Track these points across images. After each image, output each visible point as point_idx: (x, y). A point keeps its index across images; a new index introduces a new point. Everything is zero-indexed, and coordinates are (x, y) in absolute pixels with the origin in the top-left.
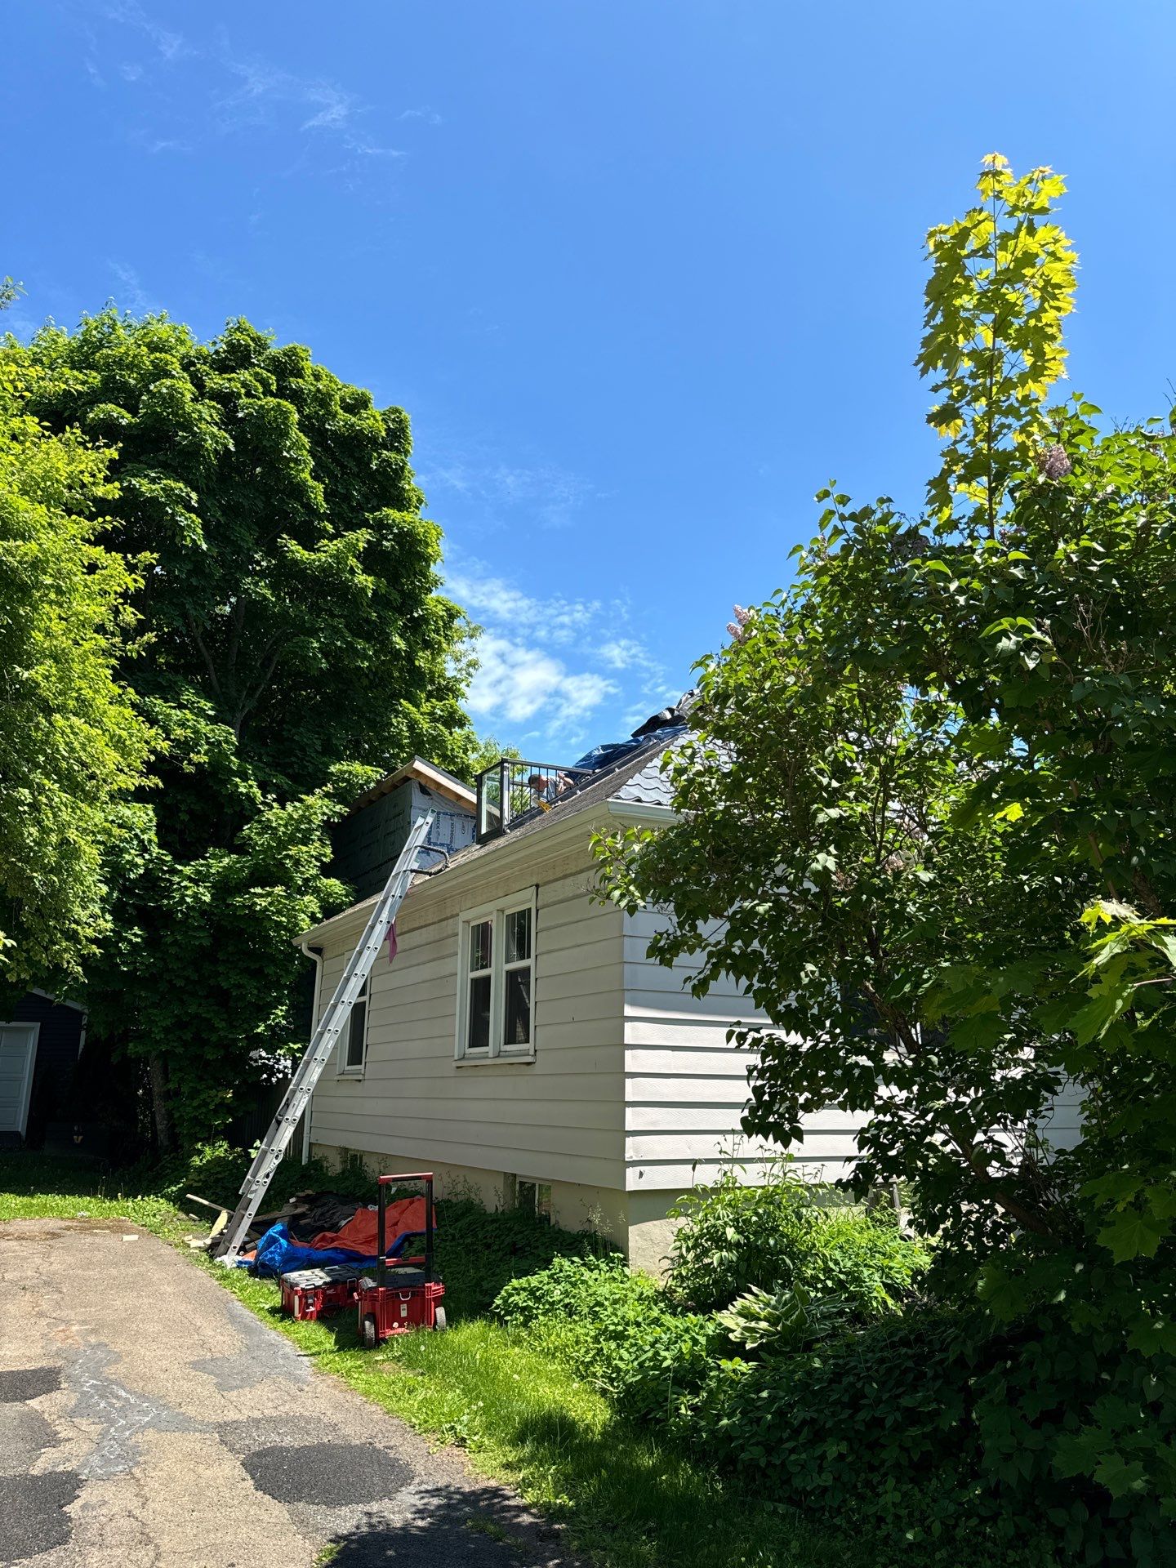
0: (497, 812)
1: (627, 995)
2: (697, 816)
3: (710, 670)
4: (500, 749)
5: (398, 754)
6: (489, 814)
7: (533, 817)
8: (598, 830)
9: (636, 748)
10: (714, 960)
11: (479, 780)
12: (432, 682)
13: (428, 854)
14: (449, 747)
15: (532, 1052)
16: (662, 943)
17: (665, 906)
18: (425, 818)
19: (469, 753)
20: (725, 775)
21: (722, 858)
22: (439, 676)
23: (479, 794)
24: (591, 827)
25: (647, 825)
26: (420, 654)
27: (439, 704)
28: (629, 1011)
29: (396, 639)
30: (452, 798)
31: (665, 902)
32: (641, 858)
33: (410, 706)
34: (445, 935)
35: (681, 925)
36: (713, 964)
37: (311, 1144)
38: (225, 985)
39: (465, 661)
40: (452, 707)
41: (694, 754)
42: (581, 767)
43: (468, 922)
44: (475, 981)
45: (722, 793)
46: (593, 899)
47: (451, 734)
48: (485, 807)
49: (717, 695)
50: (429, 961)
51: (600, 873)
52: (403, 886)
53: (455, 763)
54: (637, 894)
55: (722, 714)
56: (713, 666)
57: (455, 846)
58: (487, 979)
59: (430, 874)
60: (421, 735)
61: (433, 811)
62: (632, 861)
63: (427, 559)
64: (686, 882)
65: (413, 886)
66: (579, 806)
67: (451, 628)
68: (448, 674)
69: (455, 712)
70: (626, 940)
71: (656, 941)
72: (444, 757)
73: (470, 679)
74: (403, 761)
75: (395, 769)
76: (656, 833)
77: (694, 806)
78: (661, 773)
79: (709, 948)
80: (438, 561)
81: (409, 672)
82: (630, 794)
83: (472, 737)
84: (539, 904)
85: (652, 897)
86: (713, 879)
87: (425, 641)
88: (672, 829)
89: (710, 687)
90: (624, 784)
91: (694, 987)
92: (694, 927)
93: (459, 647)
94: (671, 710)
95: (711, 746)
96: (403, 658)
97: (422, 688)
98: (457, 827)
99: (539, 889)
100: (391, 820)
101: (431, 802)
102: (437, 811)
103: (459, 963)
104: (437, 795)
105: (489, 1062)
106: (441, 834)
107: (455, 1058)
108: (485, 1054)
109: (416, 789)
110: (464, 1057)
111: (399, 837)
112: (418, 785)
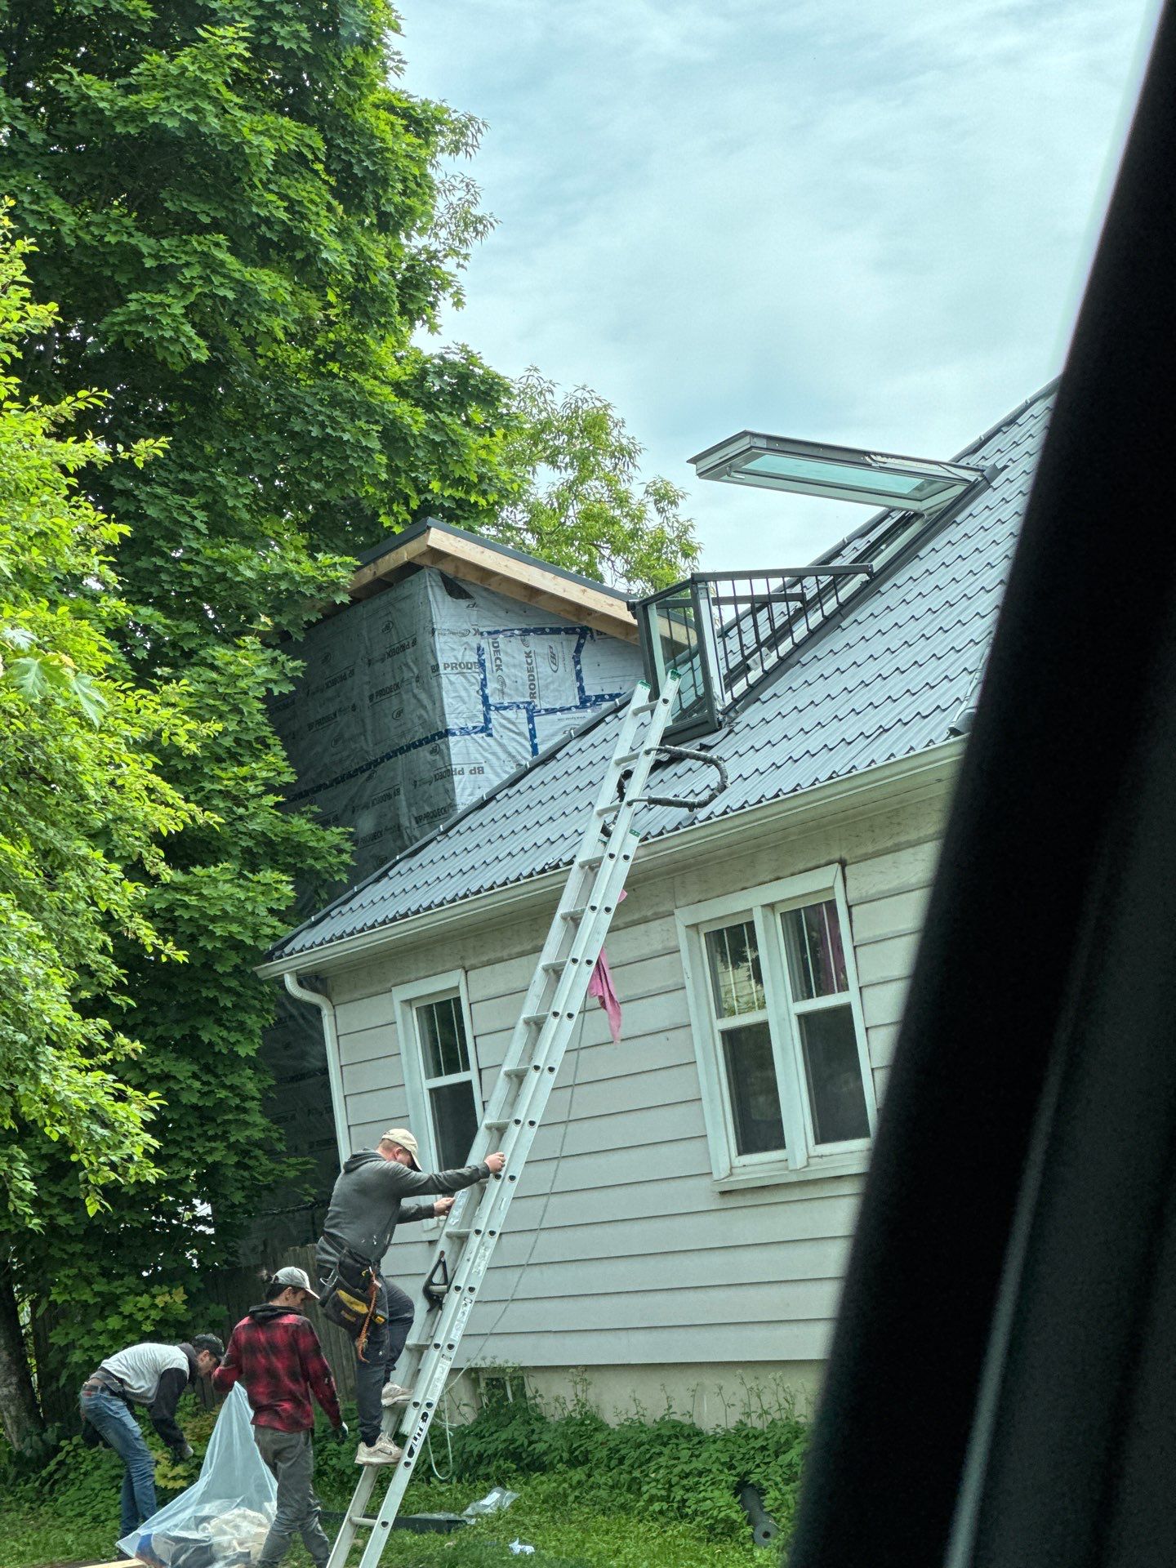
30: (519, 595)
34: (646, 952)
43: (697, 927)
44: (729, 1036)
57: (543, 702)
84: (851, 896)
98: (539, 660)
99: (847, 869)
100: (383, 660)
101: (474, 612)
102: (490, 629)
103: (691, 1000)
104: (484, 594)
105: (794, 1178)
106: (507, 681)
107: (716, 1176)
108: (780, 1165)
109: (437, 590)
110: (731, 1174)
111: (413, 701)
112: (439, 580)
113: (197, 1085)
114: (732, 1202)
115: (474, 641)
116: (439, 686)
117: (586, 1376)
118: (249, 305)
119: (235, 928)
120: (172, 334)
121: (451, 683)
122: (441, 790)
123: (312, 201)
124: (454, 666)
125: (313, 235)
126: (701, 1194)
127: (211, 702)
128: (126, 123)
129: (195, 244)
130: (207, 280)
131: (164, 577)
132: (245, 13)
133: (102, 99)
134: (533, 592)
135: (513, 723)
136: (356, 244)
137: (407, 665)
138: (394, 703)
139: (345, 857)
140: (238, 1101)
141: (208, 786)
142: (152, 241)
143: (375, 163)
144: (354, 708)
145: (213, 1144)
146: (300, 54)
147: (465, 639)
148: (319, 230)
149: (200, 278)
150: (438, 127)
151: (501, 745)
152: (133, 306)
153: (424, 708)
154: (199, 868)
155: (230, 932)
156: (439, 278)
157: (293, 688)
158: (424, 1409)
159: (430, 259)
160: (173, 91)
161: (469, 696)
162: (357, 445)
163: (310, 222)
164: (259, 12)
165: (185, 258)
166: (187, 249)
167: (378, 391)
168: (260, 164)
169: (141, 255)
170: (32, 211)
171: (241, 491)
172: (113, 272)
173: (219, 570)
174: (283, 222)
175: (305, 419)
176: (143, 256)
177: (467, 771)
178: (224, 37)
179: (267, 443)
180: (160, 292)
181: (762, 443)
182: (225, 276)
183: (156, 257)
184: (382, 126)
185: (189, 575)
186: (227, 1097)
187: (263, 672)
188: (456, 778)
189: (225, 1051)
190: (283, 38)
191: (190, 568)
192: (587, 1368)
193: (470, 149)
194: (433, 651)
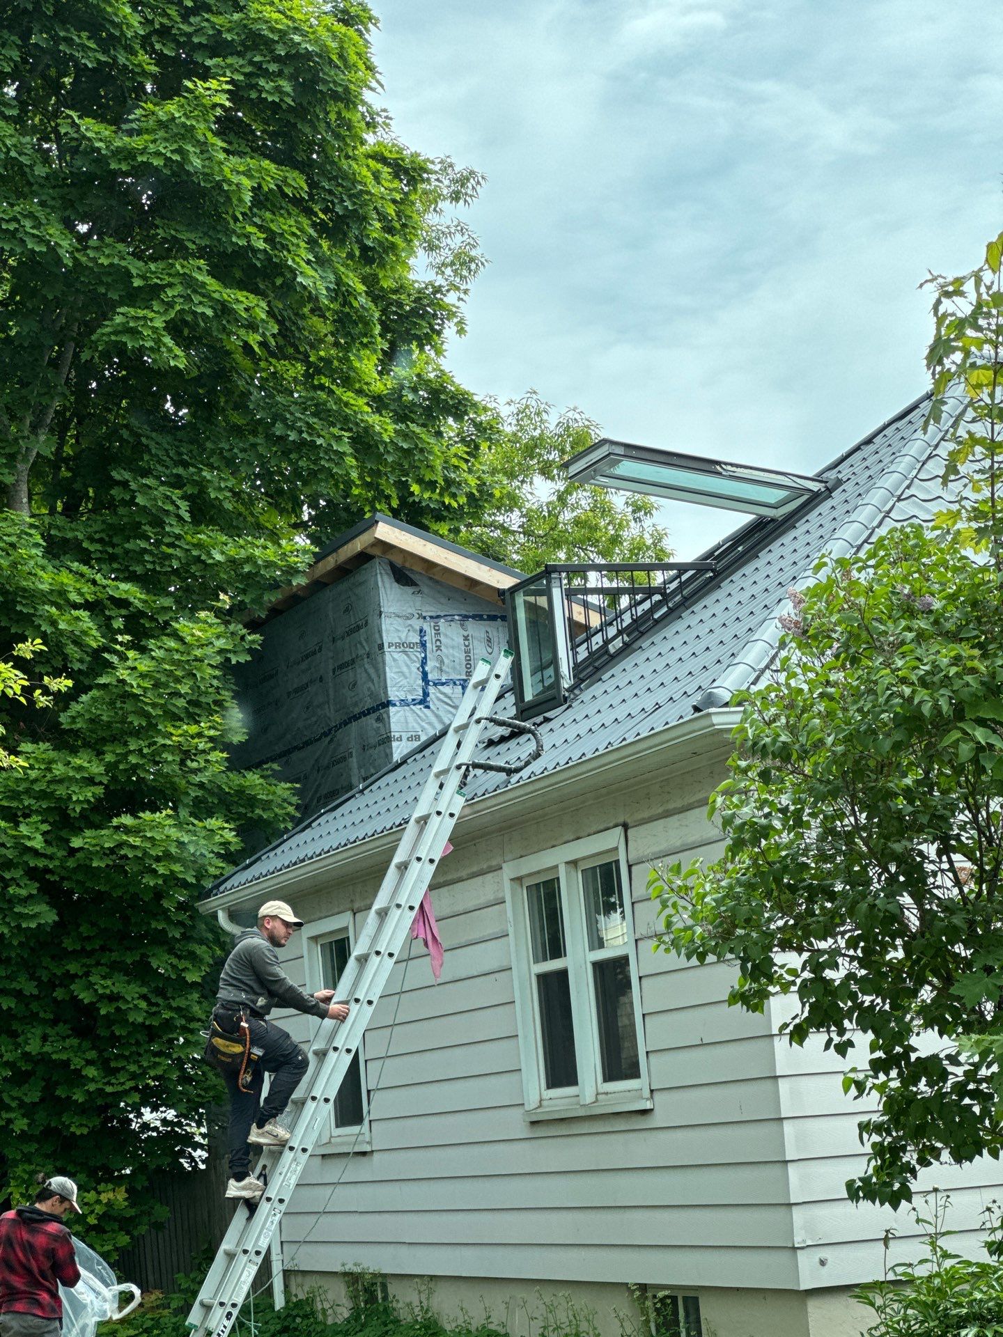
15: (647, 1093)
30: (460, 585)
34: (481, 901)
37: (287, 1274)
38: (86, 997)
43: (519, 879)
44: (543, 978)
50: (461, 946)
58: (562, 976)
84: (633, 855)
98: (476, 643)
99: (630, 832)
100: (343, 638)
101: (418, 598)
102: (433, 614)
103: (512, 949)
104: (428, 582)
105: (582, 1113)
106: (446, 661)
107: (527, 1107)
108: (574, 1100)
109: (385, 577)
110: (540, 1106)
111: (364, 675)
112: (388, 568)
113: (143, 1005)
114: (541, 1132)
115: (417, 623)
116: (384, 663)
117: (432, 1285)
118: (228, 322)
119: (177, 868)
120: (152, 344)
121: (395, 660)
122: (383, 755)
123: (294, 234)
124: (397, 645)
125: (290, 262)
126: (515, 1124)
127: (167, 667)
128: (120, 161)
129: (178, 267)
130: (188, 299)
131: (147, 558)
132: (236, 70)
133: (101, 140)
134: (473, 583)
135: (449, 698)
136: (335, 273)
137: (360, 643)
138: (348, 676)
139: (291, 809)
140: (183, 1022)
141: (161, 741)
142: (141, 264)
143: (354, 204)
144: (321, 679)
145: (157, 1060)
146: (284, 106)
147: (409, 622)
148: (297, 259)
149: (182, 296)
150: (425, 176)
151: (437, 716)
152: (119, 319)
153: (373, 681)
154: (148, 813)
155: (171, 871)
156: (444, 309)
157: (249, 658)
158: (229, 1309)
159: (434, 293)
160: (161, 134)
161: (410, 673)
162: (329, 450)
163: (289, 251)
164: (248, 69)
165: (167, 279)
166: (172, 271)
167: (352, 402)
168: (240, 200)
169: (129, 275)
170: (33, 235)
171: (223, 485)
172: (107, 290)
173: (195, 553)
174: (265, 250)
175: (287, 425)
176: (132, 277)
177: (404, 738)
178: (209, 89)
179: (254, 446)
180: (147, 307)
181: (620, 451)
182: (203, 296)
183: (144, 277)
184: (365, 171)
185: (169, 556)
186: (172, 1018)
187: (220, 643)
188: (394, 744)
189: (174, 977)
190: (267, 92)
191: (170, 551)
192: (432, 1277)
193: (468, 199)
194: (380, 632)
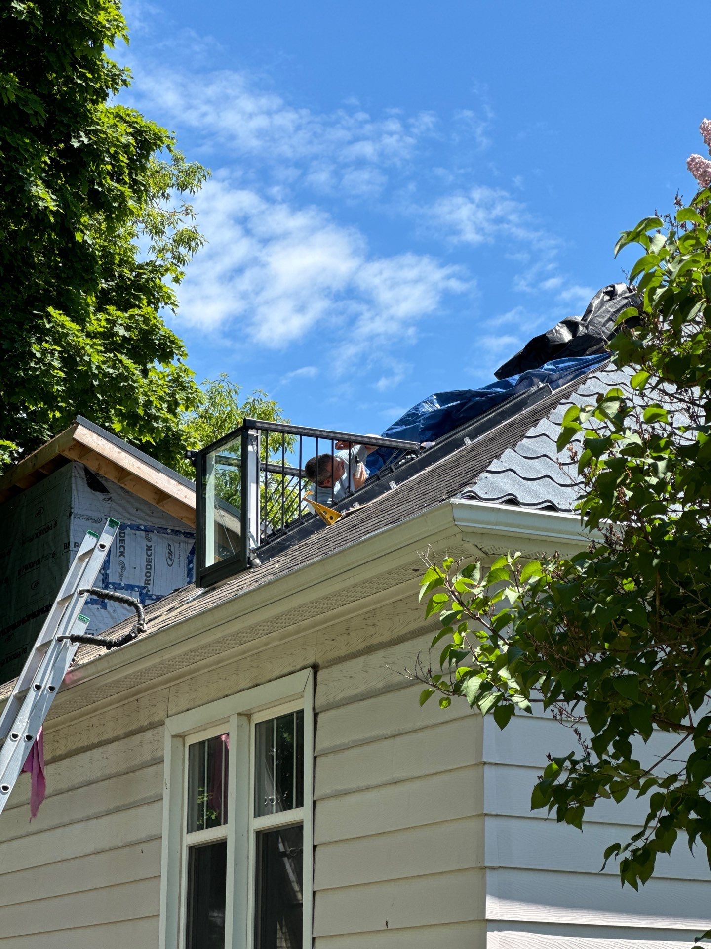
0: (235, 525)
1: (490, 877)
2: (630, 532)
3: (656, 248)
4: (240, 401)
5: (44, 413)
6: (221, 530)
7: (305, 534)
8: (437, 560)
9: (504, 398)
10: (664, 813)
11: (200, 461)
12: (108, 274)
13: (104, 607)
14: (142, 399)
16: (562, 779)
17: (568, 707)
18: (97, 536)
19: (180, 409)
20: (684, 452)
21: (679, 614)
22: (123, 262)
23: (200, 491)
24: (423, 554)
25: (533, 549)
26: (85, 219)
27: (122, 317)
28: (495, 909)
29: (39, 189)
30: (149, 497)
31: (567, 700)
32: (521, 615)
33: (66, 320)
34: (137, 762)
35: (599, 745)
36: (662, 820)
39: (169, 233)
40: (146, 320)
41: (623, 412)
42: (399, 435)
43: (182, 737)
44: (196, 851)
45: (677, 488)
46: (427, 695)
47: (145, 372)
48: (212, 515)
49: (668, 298)
50: (108, 813)
51: (441, 645)
52: (57, 668)
53: (152, 431)
54: (513, 684)
55: (676, 334)
56: (661, 240)
57: (156, 589)
58: (220, 847)
59: (109, 645)
60: (87, 376)
61: (113, 524)
62: (504, 621)
63: (97, 35)
64: (609, 662)
65: (76, 668)
66: (395, 512)
67: (143, 169)
68: (139, 259)
69: (153, 330)
70: (488, 771)
71: (552, 774)
72: (132, 418)
73: (182, 268)
74: (54, 427)
75: (39, 442)
76: (551, 567)
77: (622, 513)
78: (560, 448)
79: (654, 790)
80: (118, 37)
81: (63, 254)
82: (495, 488)
83: (185, 378)
84: (321, 701)
85: (544, 689)
86: (661, 655)
87: (93, 194)
88: (580, 558)
89: (655, 282)
90: (484, 469)
91: (625, 865)
92: (624, 749)
93: (160, 206)
94: (572, 325)
95: (655, 395)
96: (52, 227)
97: (90, 285)
98: (158, 554)
99: (320, 674)
100: (32, 539)
101: (108, 505)
103: (165, 815)
106: (127, 566)
109: (79, 481)
111: (47, 573)
112: (83, 473)
116: (68, 560)
137: (48, 543)
138: (33, 574)
153: (55, 579)
194: (68, 531)
